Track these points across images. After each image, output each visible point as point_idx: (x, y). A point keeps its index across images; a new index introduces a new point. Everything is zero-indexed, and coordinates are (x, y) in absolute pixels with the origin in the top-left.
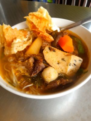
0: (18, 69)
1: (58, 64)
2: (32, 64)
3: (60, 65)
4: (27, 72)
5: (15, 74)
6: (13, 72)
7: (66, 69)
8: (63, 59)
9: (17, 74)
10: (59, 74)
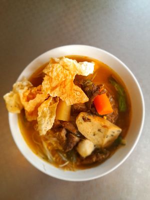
0: (49, 142)
1: (94, 135)
2: (65, 138)
3: (96, 136)
4: (60, 144)
5: (48, 148)
6: (45, 145)
7: (103, 140)
8: (99, 130)
9: (50, 148)
10: (95, 146)
